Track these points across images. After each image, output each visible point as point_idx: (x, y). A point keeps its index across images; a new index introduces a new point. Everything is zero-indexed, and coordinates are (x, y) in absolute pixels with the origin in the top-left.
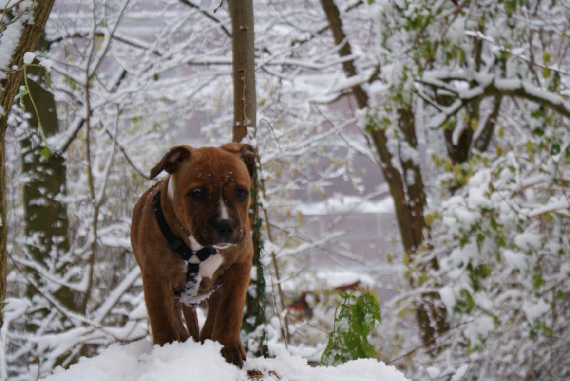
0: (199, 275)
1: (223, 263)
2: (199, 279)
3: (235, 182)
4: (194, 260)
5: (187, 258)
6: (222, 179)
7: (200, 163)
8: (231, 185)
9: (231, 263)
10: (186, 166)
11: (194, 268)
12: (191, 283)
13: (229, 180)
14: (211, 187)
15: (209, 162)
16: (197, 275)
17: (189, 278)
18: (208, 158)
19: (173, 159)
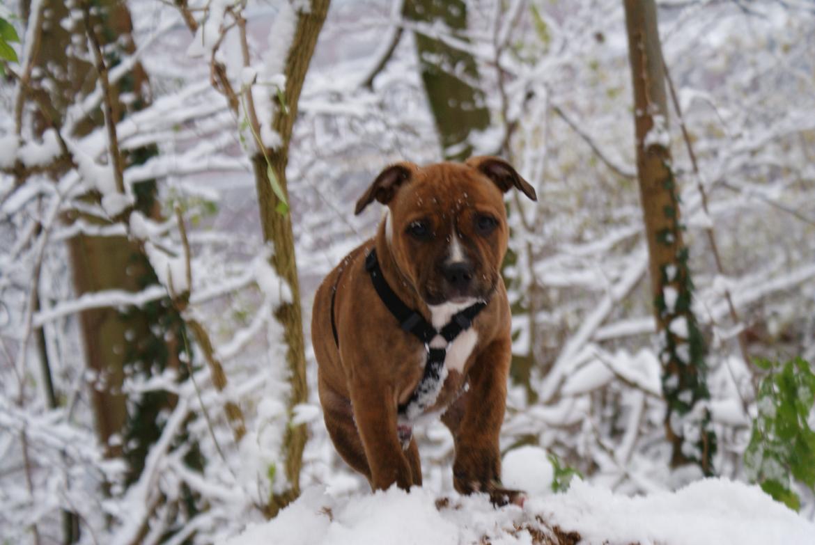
0: (445, 365)
1: (478, 342)
2: (444, 373)
3: (474, 208)
4: (438, 342)
5: (429, 340)
6: (453, 206)
7: (423, 185)
8: (468, 214)
9: (488, 342)
10: (406, 190)
11: (438, 356)
12: (431, 381)
13: (463, 207)
14: (436, 219)
15: (436, 182)
16: (442, 366)
17: (430, 372)
18: (434, 176)
19: (386, 182)
